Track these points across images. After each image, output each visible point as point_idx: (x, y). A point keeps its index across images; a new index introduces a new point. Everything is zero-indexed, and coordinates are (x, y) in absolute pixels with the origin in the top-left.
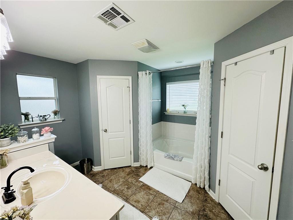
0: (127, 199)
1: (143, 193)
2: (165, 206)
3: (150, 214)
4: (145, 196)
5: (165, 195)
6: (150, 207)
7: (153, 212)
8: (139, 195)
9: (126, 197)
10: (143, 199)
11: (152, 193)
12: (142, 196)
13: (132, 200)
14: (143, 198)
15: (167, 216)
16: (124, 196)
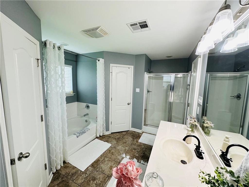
0: (109, 176)
1: (102, 165)
2: (113, 152)
3: (120, 159)
4: (106, 163)
5: (105, 151)
6: (115, 159)
7: (119, 157)
8: (104, 168)
9: (106, 178)
10: (109, 164)
11: (103, 159)
12: (106, 165)
13: (109, 171)
14: (107, 164)
15: (120, 151)
16: (105, 180)
